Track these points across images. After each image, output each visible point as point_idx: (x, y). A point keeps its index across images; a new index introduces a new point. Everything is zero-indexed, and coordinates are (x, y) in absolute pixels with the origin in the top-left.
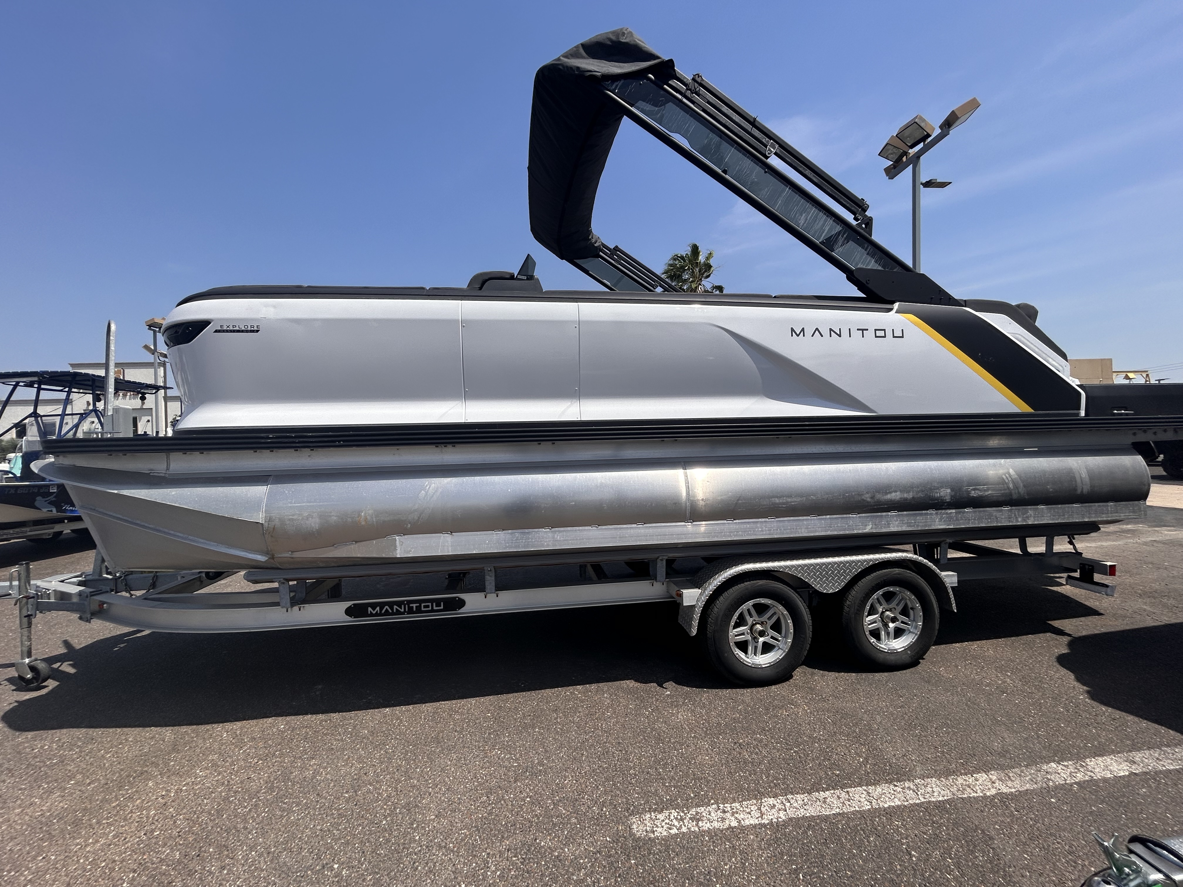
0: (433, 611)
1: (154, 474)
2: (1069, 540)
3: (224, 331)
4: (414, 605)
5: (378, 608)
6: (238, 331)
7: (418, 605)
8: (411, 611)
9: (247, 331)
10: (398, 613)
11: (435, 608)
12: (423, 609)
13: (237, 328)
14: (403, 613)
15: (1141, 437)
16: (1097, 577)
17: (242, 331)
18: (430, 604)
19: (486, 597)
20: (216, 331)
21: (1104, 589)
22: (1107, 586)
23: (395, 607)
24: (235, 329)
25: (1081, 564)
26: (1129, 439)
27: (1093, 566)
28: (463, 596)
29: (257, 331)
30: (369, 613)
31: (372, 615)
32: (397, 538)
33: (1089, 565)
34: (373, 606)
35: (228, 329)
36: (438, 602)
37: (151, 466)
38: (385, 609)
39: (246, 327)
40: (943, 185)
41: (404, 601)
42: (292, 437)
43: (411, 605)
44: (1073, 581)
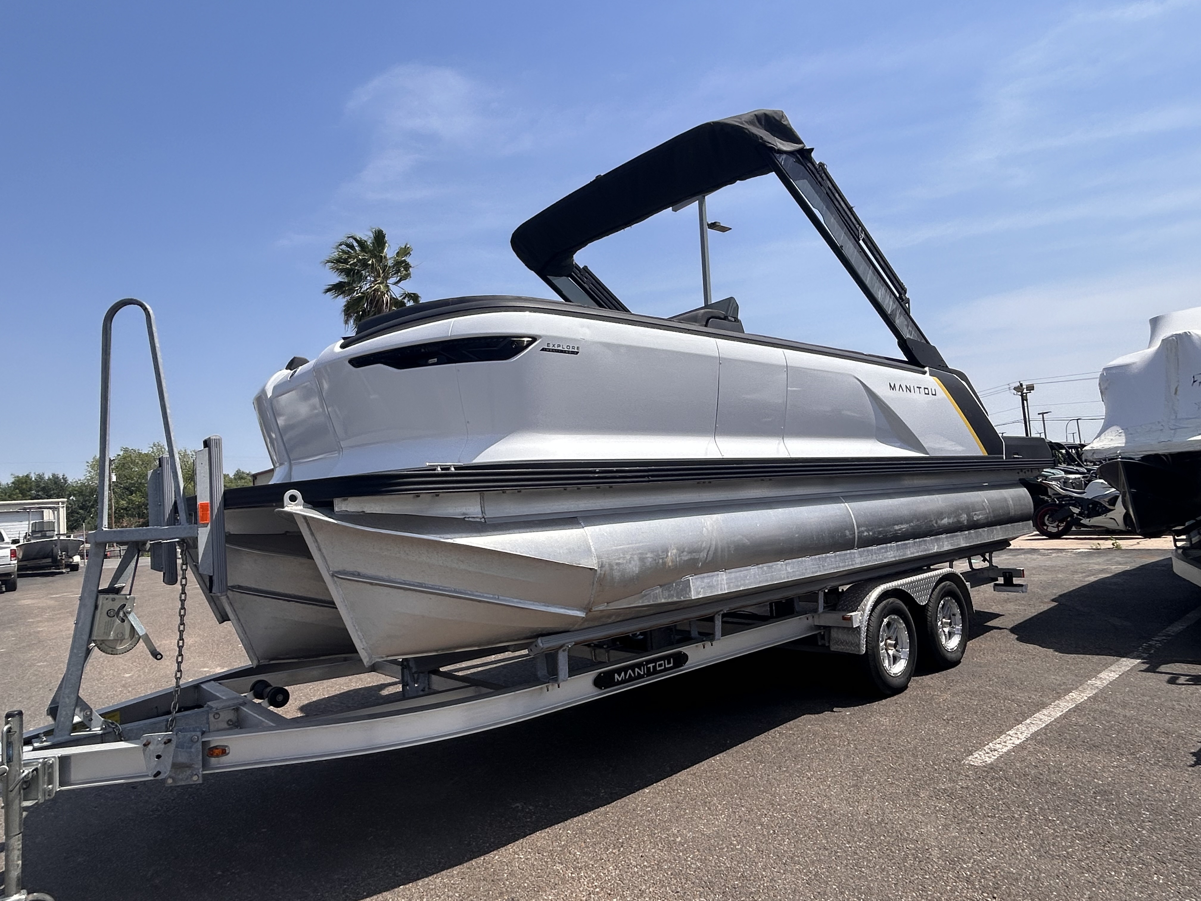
0: (666, 669)
1: (470, 519)
2: (982, 559)
3: (549, 350)
4: (651, 665)
5: (623, 674)
6: (562, 351)
7: (654, 664)
8: (649, 673)
9: (569, 352)
10: (640, 676)
11: (667, 666)
12: (658, 669)
13: (560, 348)
14: (643, 676)
15: (1022, 475)
16: (1016, 581)
17: (564, 352)
18: (663, 662)
19: (704, 648)
20: (543, 350)
21: (1020, 588)
22: (1022, 586)
23: (636, 669)
24: (559, 348)
25: (1003, 573)
26: (1017, 477)
27: (1011, 573)
28: (684, 649)
29: (577, 353)
30: (616, 680)
31: (619, 683)
32: (690, 578)
33: (1009, 573)
34: (619, 671)
35: (553, 348)
36: (667, 658)
37: (464, 510)
38: (628, 673)
39: (568, 347)
40: (724, 229)
41: (642, 662)
42: (595, 472)
43: (649, 666)
44: (998, 587)
